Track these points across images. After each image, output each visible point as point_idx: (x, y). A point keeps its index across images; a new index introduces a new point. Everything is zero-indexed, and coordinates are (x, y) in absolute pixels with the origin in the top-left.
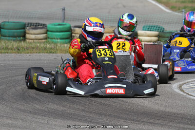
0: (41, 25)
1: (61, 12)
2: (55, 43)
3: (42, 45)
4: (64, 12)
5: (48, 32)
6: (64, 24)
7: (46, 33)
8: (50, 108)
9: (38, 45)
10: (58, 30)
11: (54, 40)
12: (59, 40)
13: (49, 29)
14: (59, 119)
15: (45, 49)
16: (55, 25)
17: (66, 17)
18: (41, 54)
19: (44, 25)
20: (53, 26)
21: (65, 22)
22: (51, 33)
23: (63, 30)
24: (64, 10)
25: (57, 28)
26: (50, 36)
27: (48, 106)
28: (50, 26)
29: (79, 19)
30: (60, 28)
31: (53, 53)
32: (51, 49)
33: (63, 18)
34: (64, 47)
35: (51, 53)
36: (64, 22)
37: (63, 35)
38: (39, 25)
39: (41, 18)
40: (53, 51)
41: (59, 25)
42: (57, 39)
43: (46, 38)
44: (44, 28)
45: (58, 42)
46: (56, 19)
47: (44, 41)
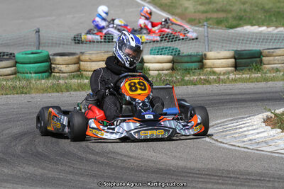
0: (7, 55)
1: (34, 35)
2: (28, 80)
3: (9, 83)
4: (39, 36)
5: (18, 65)
6: (39, 51)
7: (15, 66)
8: (24, 172)
9: (5, 83)
10: (32, 61)
12: (33, 75)
13: (18, 60)
14: (37, 186)
15: (14, 88)
16: (26, 54)
17: (41, 41)
18: (9, 96)
19: (11, 54)
20: (24, 56)
21: (41, 48)
22: (21, 65)
23: (38, 60)
24: (38, 31)
25: (30, 58)
26: (20, 70)
27: (21, 169)
28: (19, 56)
29: (60, 44)
30: (34, 58)
31: (26, 93)
32: (23, 87)
33: (38, 43)
34: (41, 84)
35: (22, 93)
36: (39, 49)
37: (38, 67)
38: (4, 55)
39: (8, 45)
40: (25, 91)
41: (33, 53)
42: (31, 73)
43: (15, 74)
44: (12, 59)
45: (31, 77)
46: (27, 45)
47: (12, 76)
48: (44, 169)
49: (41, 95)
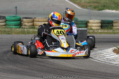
0: (2, 17)
1: (14, 9)
2: (11, 28)
3: (3, 29)
4: (17, 9)
5: (7, 22)
6: (16, 16)
7: (6, 22)
8: (8, 68)
9: (1, 29)
11: (10, 26)
12: (13, 26)
13: (7, 20)
14: (14, 74)
15: (5, 31)
17: (18, 12)
18: (3, 35)
19: (4, 17)
20: (10, 18)
24: (16, 8)
25: (12, 19)
26: (8, 24)
27: (7, 66)
28: (8, 18)
29: (25, 14)
30: (14, 19)
31: (10, 34)
32: (9, 31)
33: (16, 13)
34: (17, 30)
35: (8, 34)
36: (16, 15)
37: (16, 23)
38: (1, 17)
39: (2, 13)
40: (10, 33)
41: (13, 17)
42: (12, 25)
43: (5, 25)
44: (4, 19)
45: (13, 27)
46: (11, 13)
47: (4, 26)
48: (17, 67)
49: (16, 35)
